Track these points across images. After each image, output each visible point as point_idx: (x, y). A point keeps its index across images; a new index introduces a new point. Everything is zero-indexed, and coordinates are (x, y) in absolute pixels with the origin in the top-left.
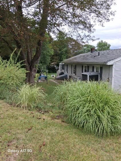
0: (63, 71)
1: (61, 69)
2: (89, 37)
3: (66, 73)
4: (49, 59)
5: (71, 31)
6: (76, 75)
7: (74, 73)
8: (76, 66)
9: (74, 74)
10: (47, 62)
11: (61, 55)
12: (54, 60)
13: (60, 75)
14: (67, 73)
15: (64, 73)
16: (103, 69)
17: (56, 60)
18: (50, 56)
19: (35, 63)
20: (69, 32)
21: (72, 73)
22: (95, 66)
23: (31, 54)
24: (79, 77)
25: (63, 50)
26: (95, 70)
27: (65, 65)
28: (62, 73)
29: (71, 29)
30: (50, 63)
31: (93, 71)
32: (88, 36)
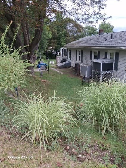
0: (65, 57)
1: (63, 55)
2: (99, 15)
3: (69, 60)
4: (46, 43)
5: (75, 8)
6: (82, 62)
7: (80, 60)
8: (82, 51)
9: (80, 62)
10: (44, 47)
11: (60, 39)
12: (52, 44)
13: (62, 62)
14: (71, 59)
15: (67, 60)
16: (119, 55)
17: (54, 44)
18: (47, 39)
19: (34, 49)
20: (73, 9)
21: (77, 61)
22: (108, 51)
23: (28, 38)
24: (88, 65)
25: (62, 32)
26: (108, 57)
27: (67, 50)
28: (64, 60)
29: (76, 6)
30: (47, 48)
31: (106, 57)
32: (98, 13)
